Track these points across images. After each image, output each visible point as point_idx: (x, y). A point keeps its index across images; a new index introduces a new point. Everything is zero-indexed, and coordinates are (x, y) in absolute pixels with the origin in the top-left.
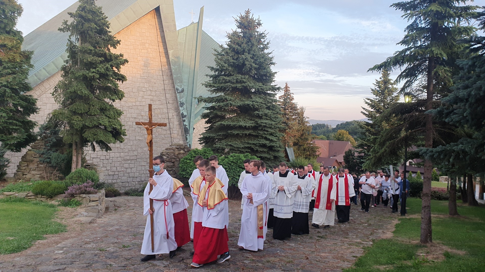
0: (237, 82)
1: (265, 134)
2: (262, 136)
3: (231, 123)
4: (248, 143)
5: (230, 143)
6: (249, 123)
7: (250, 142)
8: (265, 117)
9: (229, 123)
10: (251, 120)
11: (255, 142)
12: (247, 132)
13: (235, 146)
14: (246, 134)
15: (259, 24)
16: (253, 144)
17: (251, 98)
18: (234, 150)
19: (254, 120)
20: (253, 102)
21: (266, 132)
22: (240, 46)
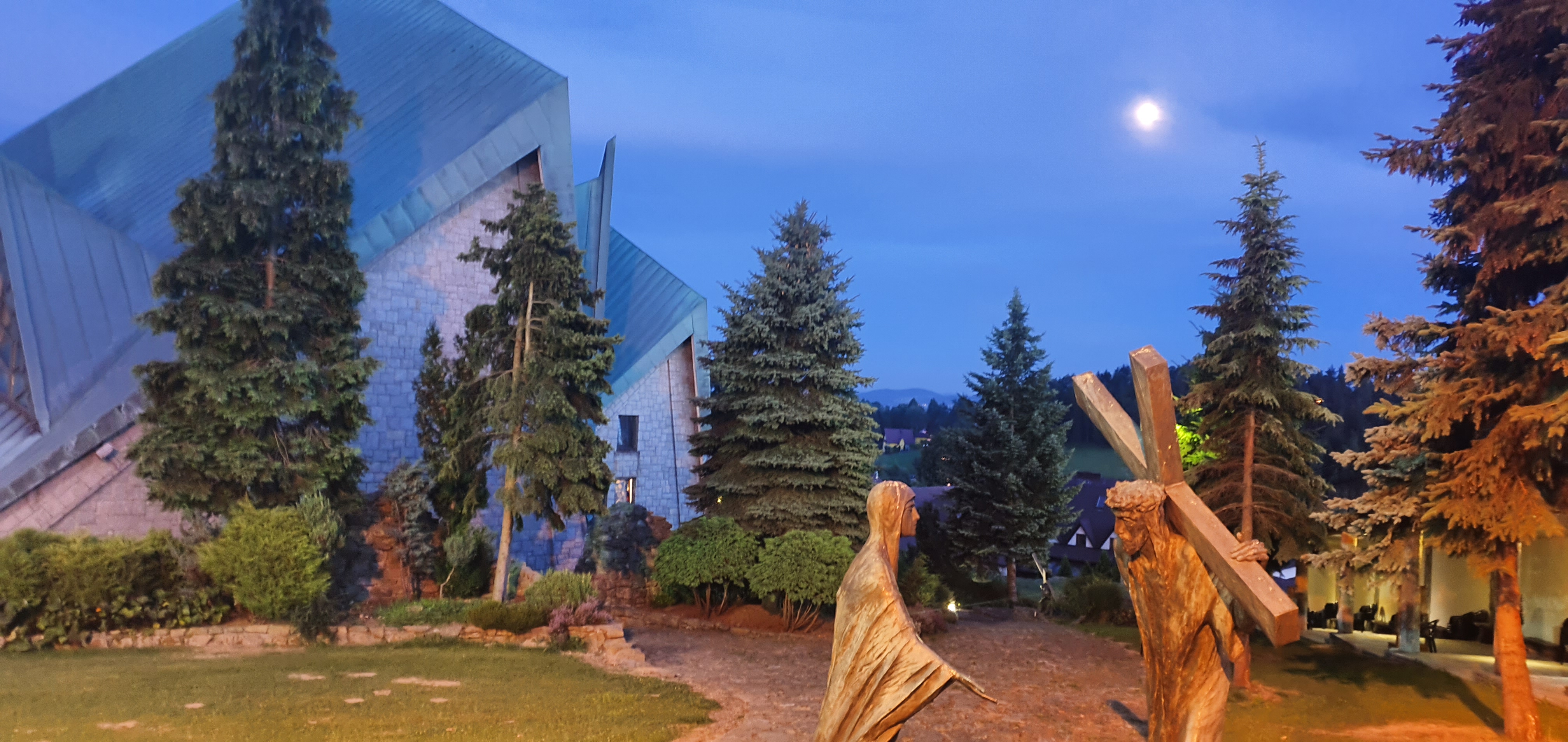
0: (792, 368)
1: (853, 485)
2: (846, 489)
3: (786, 461)
4: (819, 506)
5: (782, 507)
6: (820, 462)
7: (822, 502)
8: (848, 447)
9: (780, 461)
10: (821, 452)
11: (834, 503)
12: (821, 481)
13: (794, 512)
14: (816, 487)
15: (825, 235)
16: (832, 508)
17: (820, 405)
18: (790, 521)
19: (827, 454)
20: (829, 412)
21: (855, 482)
22: (790, 284)
